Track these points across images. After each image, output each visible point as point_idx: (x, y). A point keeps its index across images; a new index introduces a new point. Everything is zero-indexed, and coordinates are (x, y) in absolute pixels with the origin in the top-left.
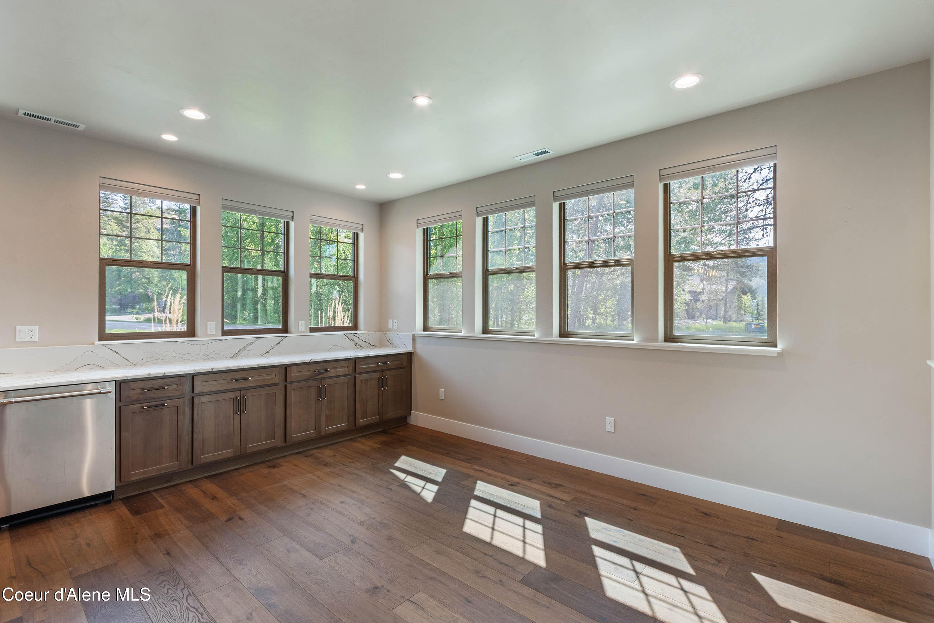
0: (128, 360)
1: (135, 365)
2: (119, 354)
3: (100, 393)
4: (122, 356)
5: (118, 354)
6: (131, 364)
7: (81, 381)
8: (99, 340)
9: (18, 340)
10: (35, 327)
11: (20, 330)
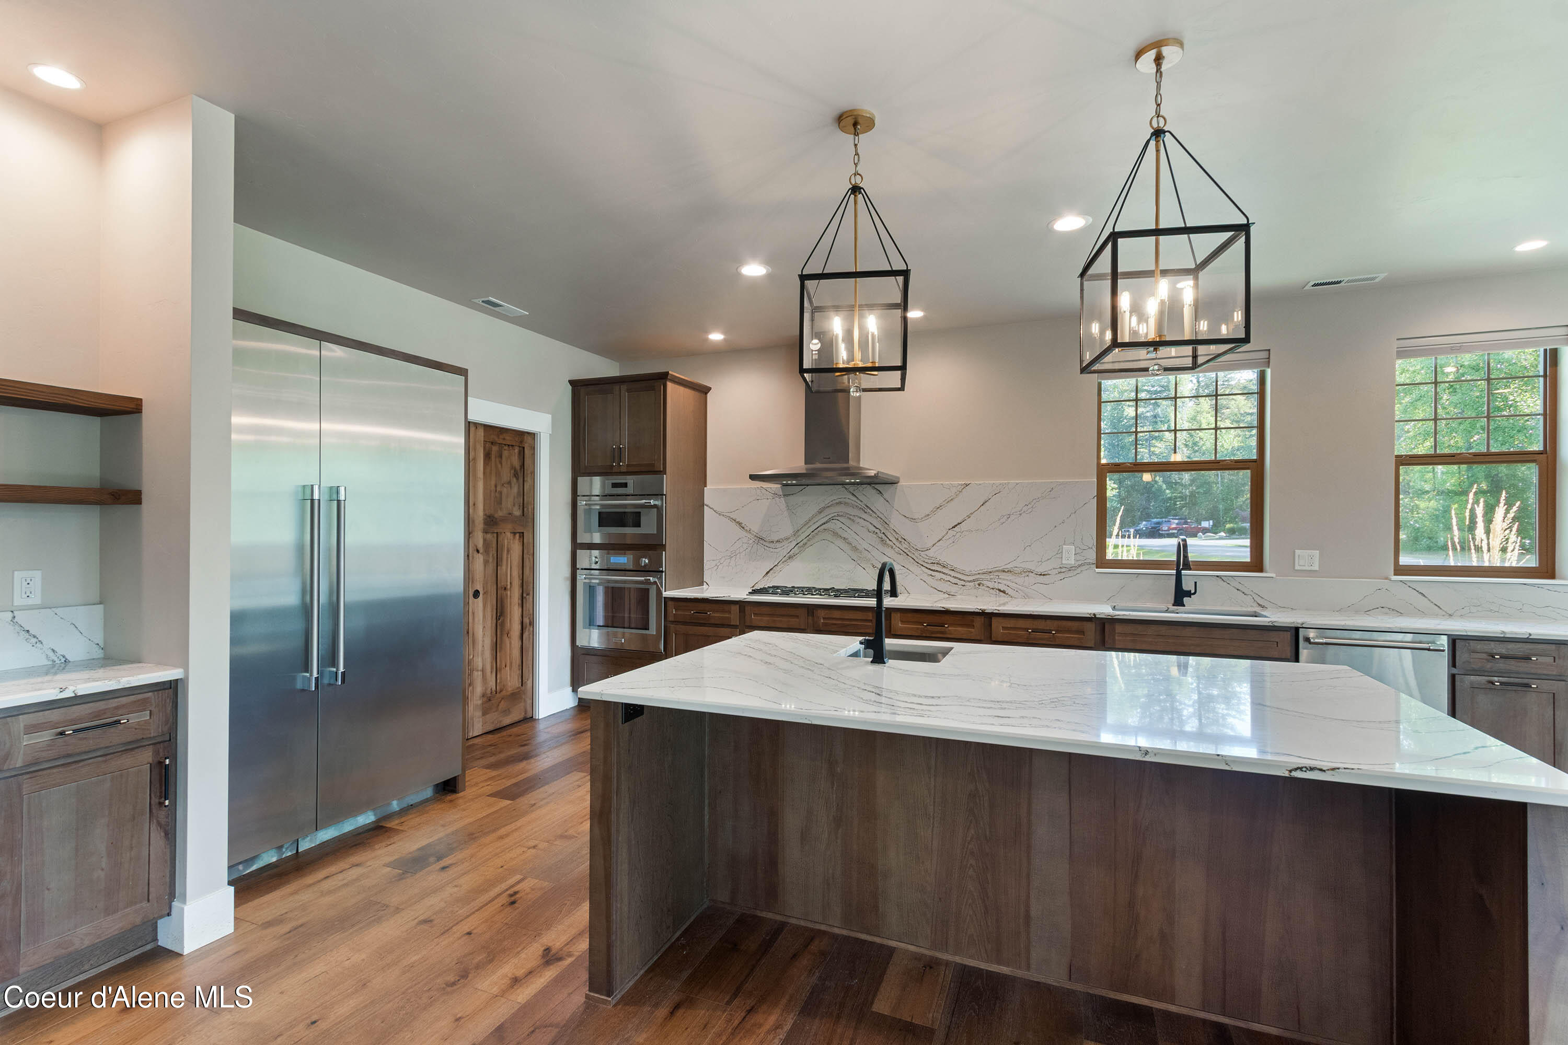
0: (1439, 607)
1: (1450, 615)
2: (1426, 597)
3: (1429, 650)
4: (1429, 600)
5: (1424, 596)
6: (1445, 614)
7: (1401, 628)
8: (1395, 574)
9: (1297, 567)
10: (1316, 553)
11: (1299, 556)
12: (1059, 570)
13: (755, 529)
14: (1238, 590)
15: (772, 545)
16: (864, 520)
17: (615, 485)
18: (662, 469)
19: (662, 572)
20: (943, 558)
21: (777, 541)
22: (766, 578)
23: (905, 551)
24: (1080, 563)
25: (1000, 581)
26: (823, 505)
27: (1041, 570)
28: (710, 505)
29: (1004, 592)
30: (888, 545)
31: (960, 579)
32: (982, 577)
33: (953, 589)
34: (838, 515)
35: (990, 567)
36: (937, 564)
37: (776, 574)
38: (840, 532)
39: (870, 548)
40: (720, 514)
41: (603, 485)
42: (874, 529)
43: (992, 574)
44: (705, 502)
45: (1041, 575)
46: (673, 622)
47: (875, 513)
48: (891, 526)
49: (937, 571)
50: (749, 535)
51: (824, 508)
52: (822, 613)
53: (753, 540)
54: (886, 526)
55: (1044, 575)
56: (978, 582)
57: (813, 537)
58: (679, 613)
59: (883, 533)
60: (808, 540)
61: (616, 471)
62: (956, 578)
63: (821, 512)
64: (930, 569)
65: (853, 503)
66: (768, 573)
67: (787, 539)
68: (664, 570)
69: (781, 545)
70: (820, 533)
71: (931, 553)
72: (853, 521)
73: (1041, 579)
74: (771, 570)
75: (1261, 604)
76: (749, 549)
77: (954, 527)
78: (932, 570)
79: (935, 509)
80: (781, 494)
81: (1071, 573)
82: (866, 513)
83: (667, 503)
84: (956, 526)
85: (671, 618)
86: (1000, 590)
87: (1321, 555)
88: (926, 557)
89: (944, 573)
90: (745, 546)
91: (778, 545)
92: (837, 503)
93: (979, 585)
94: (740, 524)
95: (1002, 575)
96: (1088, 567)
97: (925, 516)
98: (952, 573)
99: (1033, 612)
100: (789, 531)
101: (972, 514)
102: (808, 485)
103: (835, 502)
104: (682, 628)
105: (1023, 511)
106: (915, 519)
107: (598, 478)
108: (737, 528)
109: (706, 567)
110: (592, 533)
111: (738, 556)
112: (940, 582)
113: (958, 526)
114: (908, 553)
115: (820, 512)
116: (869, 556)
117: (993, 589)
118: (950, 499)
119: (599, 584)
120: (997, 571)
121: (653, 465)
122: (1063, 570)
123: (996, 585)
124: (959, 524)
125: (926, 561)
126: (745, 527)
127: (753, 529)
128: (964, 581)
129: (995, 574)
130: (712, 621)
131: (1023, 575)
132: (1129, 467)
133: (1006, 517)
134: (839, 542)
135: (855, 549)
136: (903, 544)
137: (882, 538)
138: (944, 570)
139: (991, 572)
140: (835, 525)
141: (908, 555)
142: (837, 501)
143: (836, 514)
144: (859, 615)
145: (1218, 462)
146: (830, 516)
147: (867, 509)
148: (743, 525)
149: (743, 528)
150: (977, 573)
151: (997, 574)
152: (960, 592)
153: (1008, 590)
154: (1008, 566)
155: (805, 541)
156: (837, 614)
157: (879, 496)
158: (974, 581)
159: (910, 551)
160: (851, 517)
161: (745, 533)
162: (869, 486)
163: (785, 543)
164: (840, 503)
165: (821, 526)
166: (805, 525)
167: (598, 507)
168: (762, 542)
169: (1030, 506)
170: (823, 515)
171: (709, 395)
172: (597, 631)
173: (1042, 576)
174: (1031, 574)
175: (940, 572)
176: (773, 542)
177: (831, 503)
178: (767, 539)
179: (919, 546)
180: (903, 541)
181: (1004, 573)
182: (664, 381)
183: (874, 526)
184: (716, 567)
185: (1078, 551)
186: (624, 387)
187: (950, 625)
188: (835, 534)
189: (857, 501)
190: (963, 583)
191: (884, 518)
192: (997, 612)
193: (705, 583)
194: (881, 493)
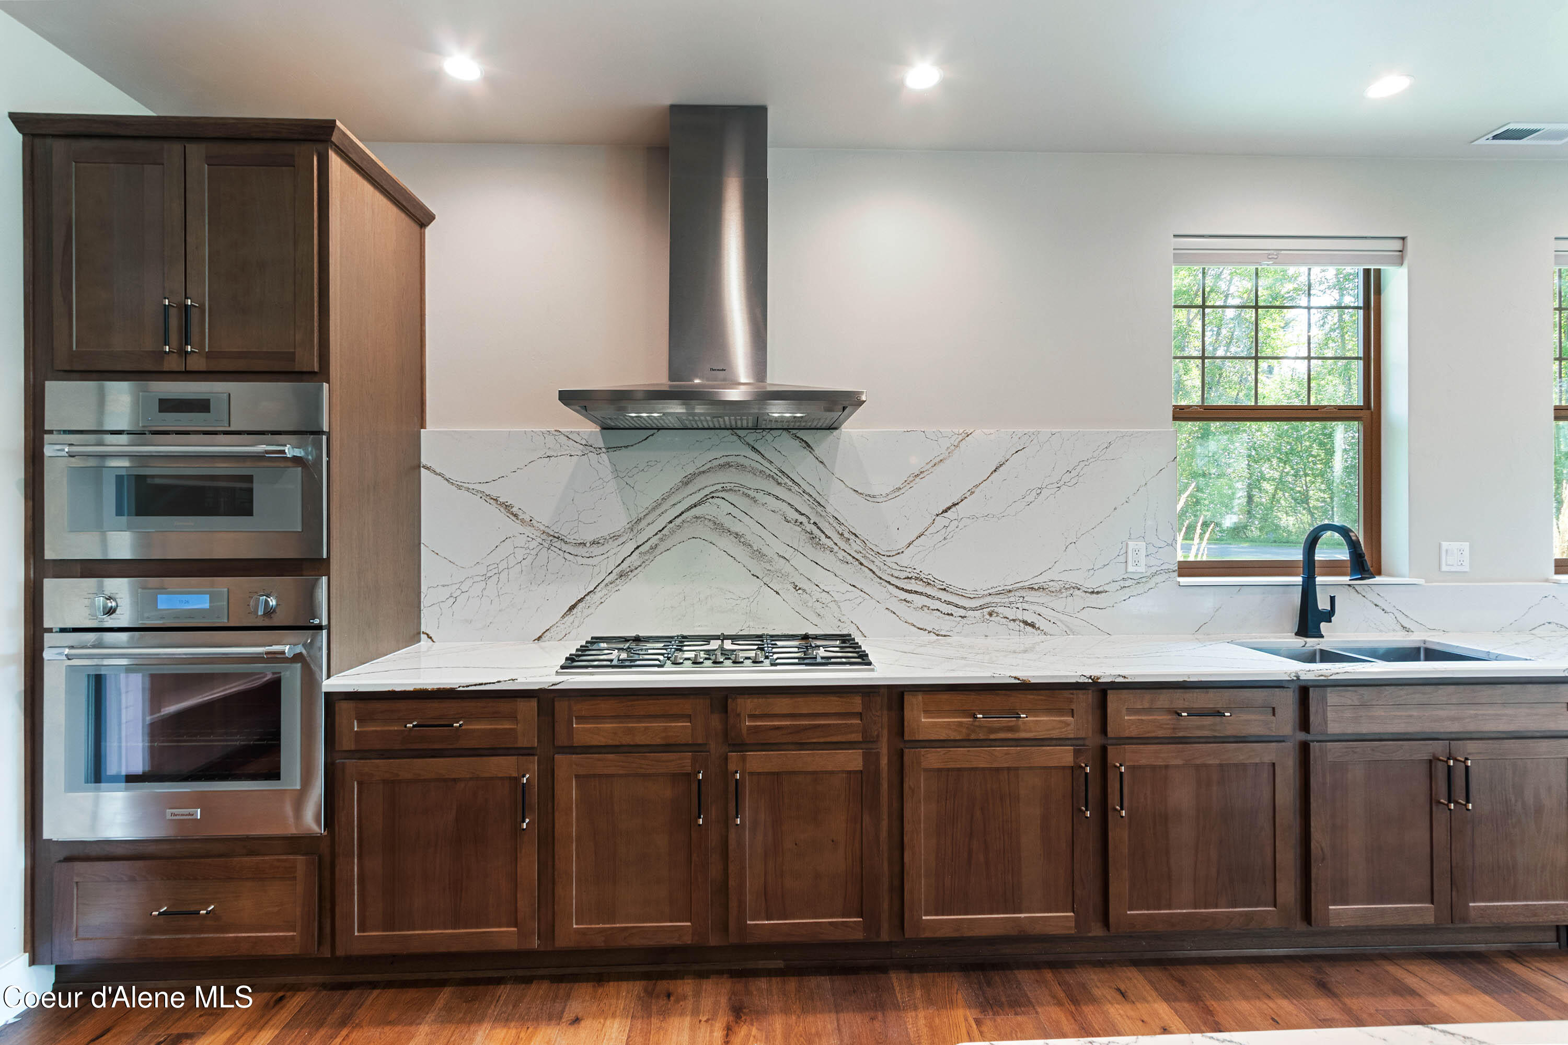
8: (1556, 573)
9: (1444, 568)
10: (1466, 546)
11: (1447, 551)
12: (1122, 584)
13: (544, 517)
14: (1376, 605)
15: (581, 551)
16: (777, 498)
17: (168, 405)
18: (316, 369)
19: (319, 628)
20: (927, 569)
21: (593, 543)
22: (569, 619)
23: (858, 556)
24: (1154, 570)
25: (1026, 606)
26: (691, 470)
27: (1092, 584)
28: (433, 467)
29: (1032, 625)
30: (824, 547)
31: (957, 606)
32: (996, 600)
33: (945, 624)
34: (724, 490)
35: (1009, 583)
36: (916, 578)
37: (590, 611)
38: (728, 522)
39: (788, 553)
40: (459, 487)
41: (138, 405)
42: (797, 516)
43: (1010, 595)
44: (424, 461)
45: (1093, 592)
46: (351, 754)
47: (799, 485)
48: (829, 509)
49: (916, 592)
50: (528, 531)
51: (694, 476)
52: (748, 705)
53: (539, 540)
54: (819, 509)
55: (1098, 593)
56: (988, 610)
57: (672, 532)
58: (371, 728)
59: (815, 523)
60: (661, 540)
61: (175, 368)
62: (949, 603)
63: (687, 484)
64: (903, 589)
65: (754, 464)
66: (572, 608)
67: (615, 537)
68: (325, 623)
69: (601, 549)
70: (686, 525)
71: (904, 560)
72: (755, 501)
73: (1093, 600)
74: (580, 601)
75: (1405, 626)
76: (530, 559)
77: (945, 511)
78: (906, 591)
79: (911, 479)
80: (602, 445)
81: (1140, 589)
82: (779, 484)
83: (333, 453)
84: (949, 508)
85: (346, 743)
86: (1025, 623)
87: (1471, 547)
88: (895, 566)
89: (928, 596)
90: (520, 553)
91: (596, 550)
92: (721, 466)
93: (990, 615)
94: (507, 507)
95: (1031, 596)
96: (1167, 576)
97: (894, 491)
98: (944, 596)
99: (1189, 676)
100: (620, 522)
101: (977, 486)
102: (659, 429)
103: (716, 463)
104: (379, 767)
105: (1062, 483)
106: (874, 497)
107: (124, 385)
108: (501, 516)
109: (425, 602)
110: (103, 533)
111: (504, 576)
112: (920, 613)
113: (953, 509)
114: (862, 560)
115: (687, 482)
116: (787, 568)
117: (1014, 620)
118: (938, 459)
119: (129, 669)
120: (1022, 588)
121: (291, 357)
122: (1127, 583)
123: (1020, 615)
124: (954, 505)
125: (896, 574)
126: (520, 513)
127: (537, 518)
128: (965, 608)
129: (1017, 594)
130: (464, 743)
131: (1064, 595)
132: (1199, 412)
133: (1034, 493)
134: (726, 542)
135: (759, 555)
136: (853, 544)
137: (812, 534)
138: (928, 590)
139: (1010, 591)
140: (717, 509)
141: (861, 564)
142: (722, 461)
143: (719, 487)
144: (834, 704)
145: (1316, 408)
146: (707, 491)
147: (781, 477)
148: (514, 510)
149: (516, 515)
150: (986, 593)
151: (1022, 593)
152: (956, 630)
153: (1039, 622)
154: (1040, 580)
155: (654, 541)
156: (783, 705)
157: (806, 452)
158: (982, 607)
159: (864, 557)
160: (750, 492)
161: (517, 527)
162: (785, 433)
163: (613, 544)
164: (728, 465)
165: (691, 508)
166: (654, 509)
167: (125, 463)
168: (558, 544)
169: (1074, 473)
170: (691, 488)
171: (428, 230)
172: (120, 794)
173: (1095, 595)
174: (1077, 592)
175: (921, 594)
176: (585, 544)
177: (709, 465)
178: (570, 539)
179: (883, 548)
180: (853, 537)
181: (1033, 592)
182: (320, 146)
183: (797, 510)
184: (453, 600)
185: (1152, 550)
186: (196, 151)
187: (1029, 712)
188: (719, 527)
189: (762, 461)
190: (962, 612)
191: (815, 495)
192: (1121, 680)
193: (423, 637)
194: (809, 446)
